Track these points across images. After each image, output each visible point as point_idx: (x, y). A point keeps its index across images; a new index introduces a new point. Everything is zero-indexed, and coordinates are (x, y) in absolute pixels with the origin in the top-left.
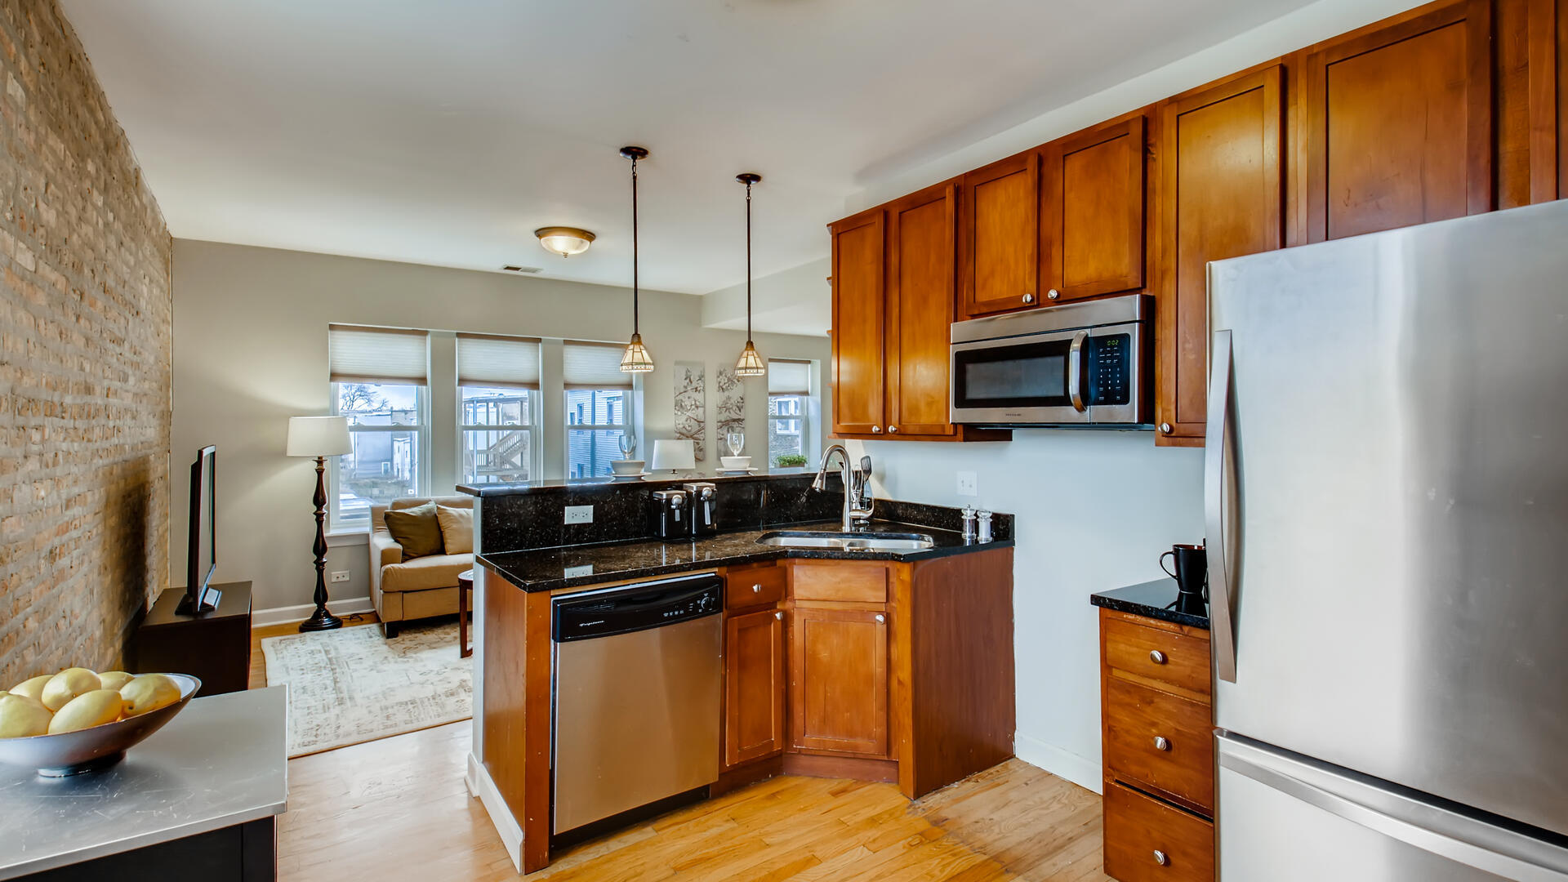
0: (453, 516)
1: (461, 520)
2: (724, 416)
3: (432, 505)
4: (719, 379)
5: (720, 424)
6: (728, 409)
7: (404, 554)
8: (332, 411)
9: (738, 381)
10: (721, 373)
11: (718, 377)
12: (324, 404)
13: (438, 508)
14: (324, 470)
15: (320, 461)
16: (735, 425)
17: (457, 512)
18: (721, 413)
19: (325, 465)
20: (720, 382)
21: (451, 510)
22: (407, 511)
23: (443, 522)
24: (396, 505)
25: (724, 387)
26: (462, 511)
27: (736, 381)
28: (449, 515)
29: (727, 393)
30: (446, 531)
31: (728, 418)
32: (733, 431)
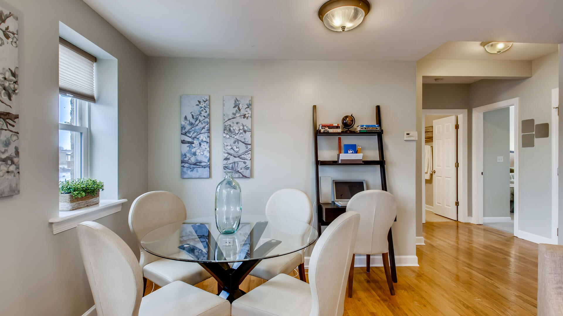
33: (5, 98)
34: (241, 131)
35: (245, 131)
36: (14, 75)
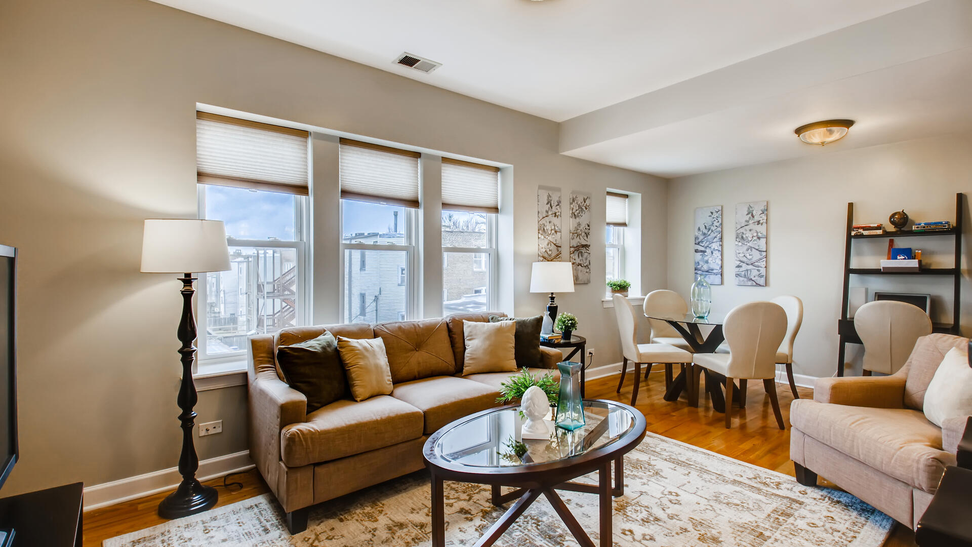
0: (359, 350)
1: (366, 354)
2: (575, 243)
3: (329, 337)
4: (572, 206)
5: (572, 249)
6: (578, 235)
7: (309, 405)
8: (196, 217)
9: (586, 209)
10: (574, 201)
11: (571, 204)
12: (189, 207)
13: (340, 340)
14: (193, 291)
15: (188, 280)
16: (583, 250)
17: (360, 344)
18: (573, 239)
19: (195, 286)
20: (573, 209)
21: (354, 342)
22: (303, 345)
23: (348, 358)
24: (285, 338)
25: (576, 214)
26: (364, 342)
27: (584, 209)
28: (353, 349)
29: (578, 220)
30: (353, 369)
31: (579, 244)
32: (582, 256)
33: (585, 238)
34: (755, 238)
35: (759, 238)
36: (588, 226)
